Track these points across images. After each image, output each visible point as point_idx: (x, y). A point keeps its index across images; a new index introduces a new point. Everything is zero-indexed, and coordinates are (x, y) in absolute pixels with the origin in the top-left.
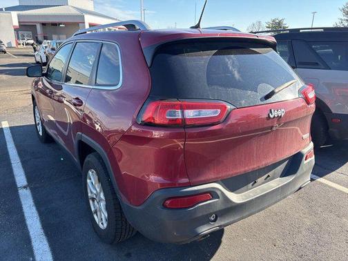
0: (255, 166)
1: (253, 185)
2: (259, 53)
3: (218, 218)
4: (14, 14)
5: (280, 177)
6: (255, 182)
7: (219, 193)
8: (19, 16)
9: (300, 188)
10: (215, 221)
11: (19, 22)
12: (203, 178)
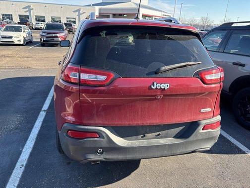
0: (139, 123)
1: (142, 137)
2: (173, 40)
3: (104, 153)
4: (97, 8)
5: (174, 138)
6: (145, 136)
7: (104, 135)
8: (100, 10)
9: (194, 152)
10: (101, 153)
11: (99, 13)
12: (92, 122)
